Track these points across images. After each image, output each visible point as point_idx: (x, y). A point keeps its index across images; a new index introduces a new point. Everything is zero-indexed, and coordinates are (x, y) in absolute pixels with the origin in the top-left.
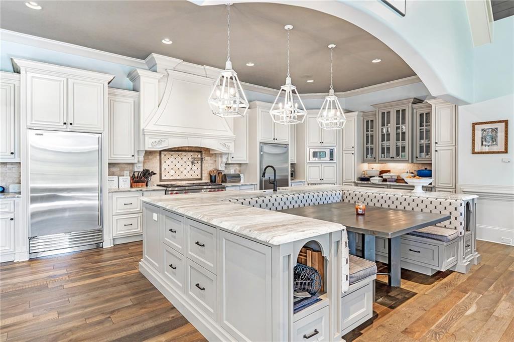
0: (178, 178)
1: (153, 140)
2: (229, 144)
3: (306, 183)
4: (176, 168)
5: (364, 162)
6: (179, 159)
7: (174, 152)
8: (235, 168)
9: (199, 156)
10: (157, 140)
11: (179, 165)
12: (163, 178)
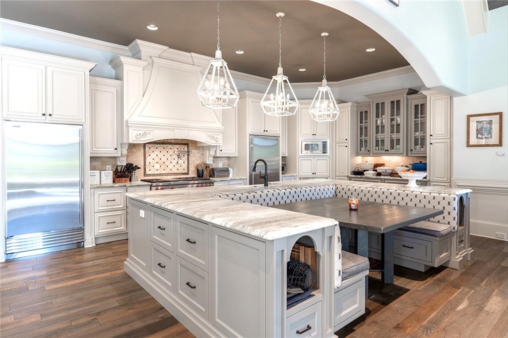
0: (164, 172)
1: (138, 132)
2: (218, 137)
3: (298, 177)
4: (161, 162)
5: (357, 154)
6: (165, 152)
7: (159, 145)
8: (223, 162)
9: (186, 149)
10: (142, 132)
11: (164, 159)
12: (148, 172)
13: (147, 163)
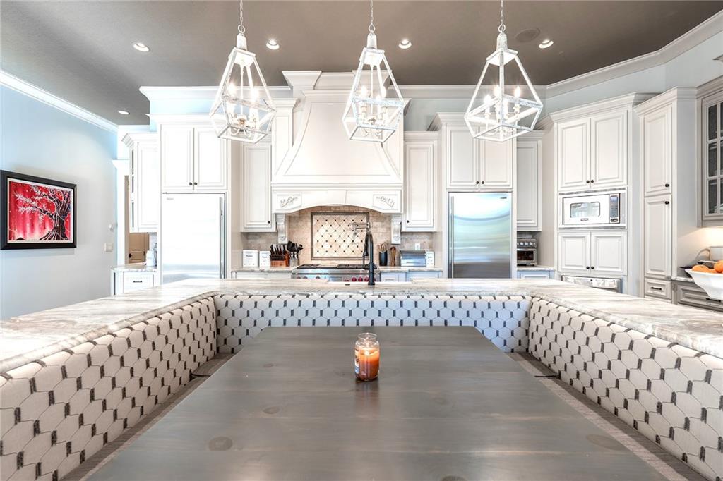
0: (335, 255)
1: (282, 198)
3: (556, 274)
4: (331, 240)
6: (336, 226)
7: (329, 216)
9: (365, 221)
11: (335, 236)
12: (316, 255)
13: (315, 242)
